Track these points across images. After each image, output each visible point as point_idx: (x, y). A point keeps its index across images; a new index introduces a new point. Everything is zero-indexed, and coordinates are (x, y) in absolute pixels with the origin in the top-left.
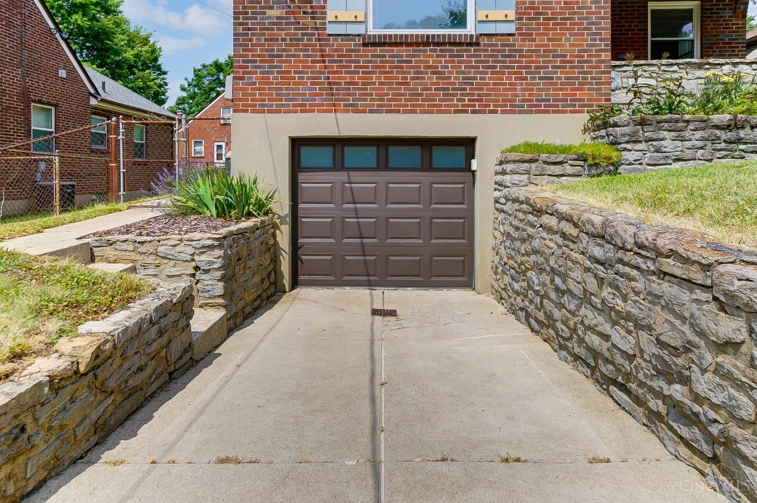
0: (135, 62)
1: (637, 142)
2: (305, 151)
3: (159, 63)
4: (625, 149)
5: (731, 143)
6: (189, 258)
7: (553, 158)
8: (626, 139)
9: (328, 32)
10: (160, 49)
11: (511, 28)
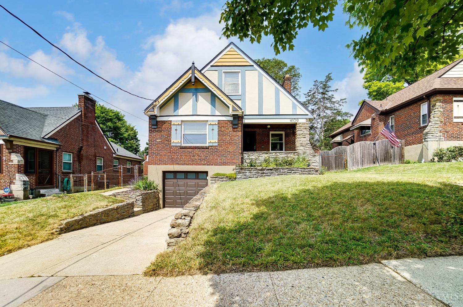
0: (128, 137)
1: (240, 173)
2: (167, 174)
3: (137, 137)
4: (237, 175)
5: (262, 174)
6: (135, 198)
7: (221, 177)
8: (238, 172)
9: (171, 145)
10: (137, 132)
11: (217, 144)
